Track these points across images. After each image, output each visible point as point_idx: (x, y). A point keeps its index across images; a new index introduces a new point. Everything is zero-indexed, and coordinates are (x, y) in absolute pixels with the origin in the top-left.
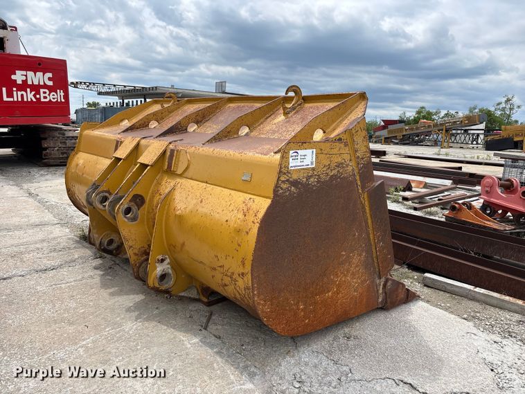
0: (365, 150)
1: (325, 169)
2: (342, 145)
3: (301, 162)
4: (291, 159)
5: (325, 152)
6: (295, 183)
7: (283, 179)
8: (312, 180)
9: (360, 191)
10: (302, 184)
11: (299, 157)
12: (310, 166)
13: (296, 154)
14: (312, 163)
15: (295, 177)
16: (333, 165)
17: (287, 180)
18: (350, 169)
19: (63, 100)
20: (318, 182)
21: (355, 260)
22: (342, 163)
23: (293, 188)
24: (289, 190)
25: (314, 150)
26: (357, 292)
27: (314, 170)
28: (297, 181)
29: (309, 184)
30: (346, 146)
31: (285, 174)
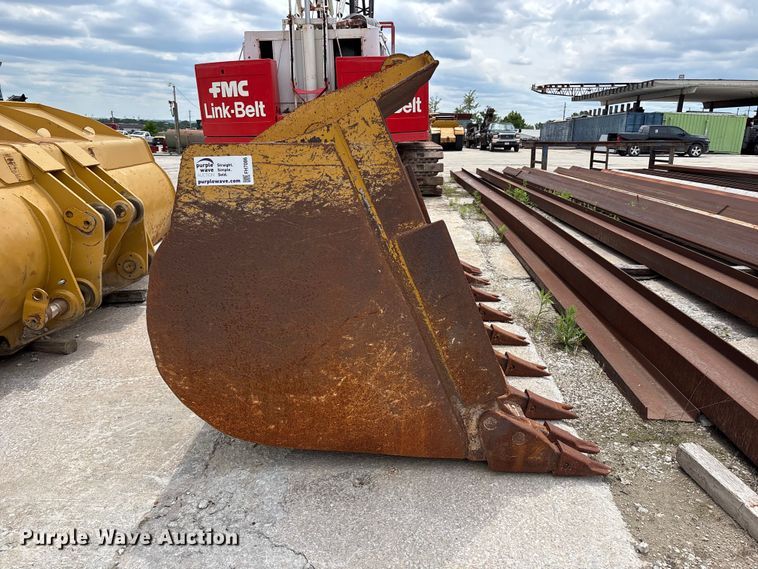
0: (384, 161)
1: (279, 189)
2: (320, 151)
3: (220, 175)
4: (197, 171)
5: (277, 161)
6: (214, 208)
7: (185, 198)
8: (250, 205)
9: (384, 235)
10: (228, 210)
11: (215, 167)
12: (242, 183)
13: (207, 162)
14: (246, 178)
15: (210, 198)
16: (298, 184)
17: (195, 203)
18: (346, 193)
19: (419, 111)
20: (265, 210)
21: (385, 355)
22: (324, 183)
23: (208, 215)
24: (199, 218)
25: (249, 158)
26: (400, 413)
27: (253, 190)
28: (215, 205)
29: (243, 212)
30: (329, 152)
31: (188, 192)
